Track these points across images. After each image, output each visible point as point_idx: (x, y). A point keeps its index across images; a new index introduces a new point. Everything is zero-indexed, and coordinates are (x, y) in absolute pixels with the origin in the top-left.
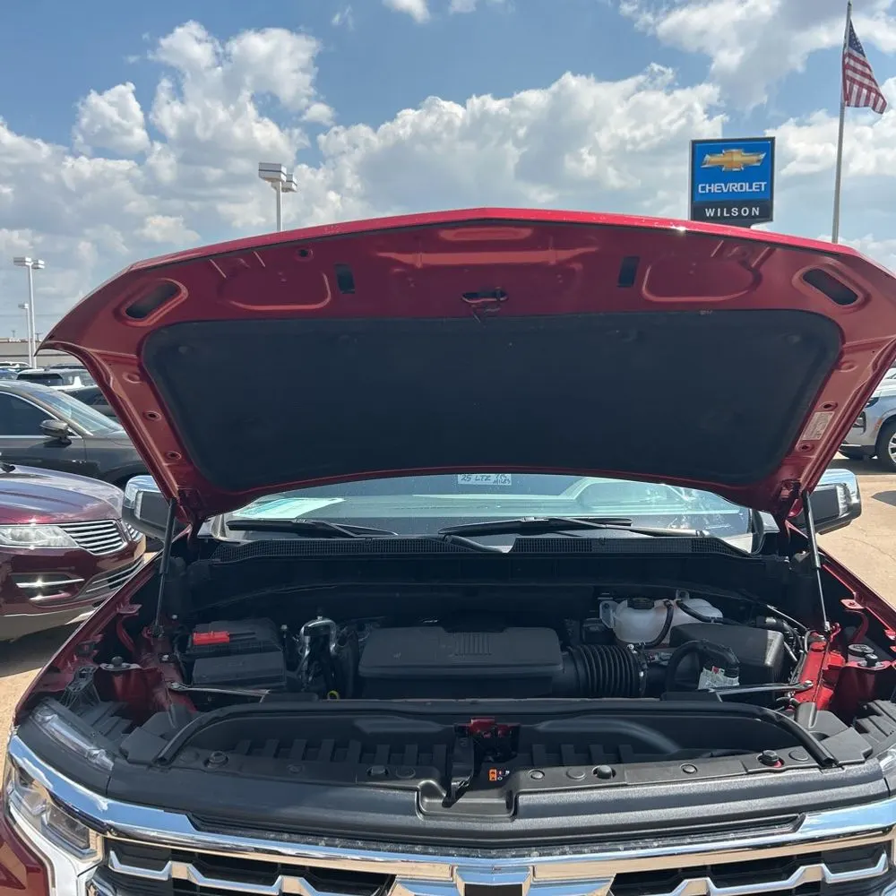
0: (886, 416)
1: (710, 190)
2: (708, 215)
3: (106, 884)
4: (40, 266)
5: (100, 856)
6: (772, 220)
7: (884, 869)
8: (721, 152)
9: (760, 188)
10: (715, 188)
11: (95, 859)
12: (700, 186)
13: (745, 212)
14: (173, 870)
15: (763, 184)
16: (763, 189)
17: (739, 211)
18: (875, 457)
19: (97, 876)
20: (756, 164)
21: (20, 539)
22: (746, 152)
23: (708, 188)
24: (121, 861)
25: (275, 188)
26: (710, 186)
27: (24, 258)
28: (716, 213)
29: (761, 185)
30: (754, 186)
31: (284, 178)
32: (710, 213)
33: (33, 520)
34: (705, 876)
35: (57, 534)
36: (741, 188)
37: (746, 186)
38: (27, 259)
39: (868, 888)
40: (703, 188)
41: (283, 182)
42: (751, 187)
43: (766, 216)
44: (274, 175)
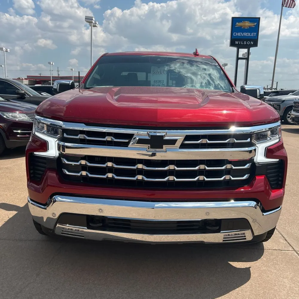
0: (287, 106)
1: (237, 35)
4: (8, 51)
6: (257, 46)
8: (242, 22)
10: (239, 34)
12: (234, 33)
13: (248, 43)
15: (255, 33)
16: (255, 35)
17: (246, 42)
18: (283, 121)
20: (253, 27)
21: (14, 117)
22: (250, 22)
23: (236, 34)
26: (237, 33)
27: (3, 48)
28: (239, 43)
30: (252, 34)
32: (237, 43)
33: (17, 112)
35: (25, 117)
36: (248, 35)
37: (249, 34)
38: (4, 48)
40: (235, 34)
41: (93, 23)
42: (251, 34)
43: (255, 45)
44: (90, 21)
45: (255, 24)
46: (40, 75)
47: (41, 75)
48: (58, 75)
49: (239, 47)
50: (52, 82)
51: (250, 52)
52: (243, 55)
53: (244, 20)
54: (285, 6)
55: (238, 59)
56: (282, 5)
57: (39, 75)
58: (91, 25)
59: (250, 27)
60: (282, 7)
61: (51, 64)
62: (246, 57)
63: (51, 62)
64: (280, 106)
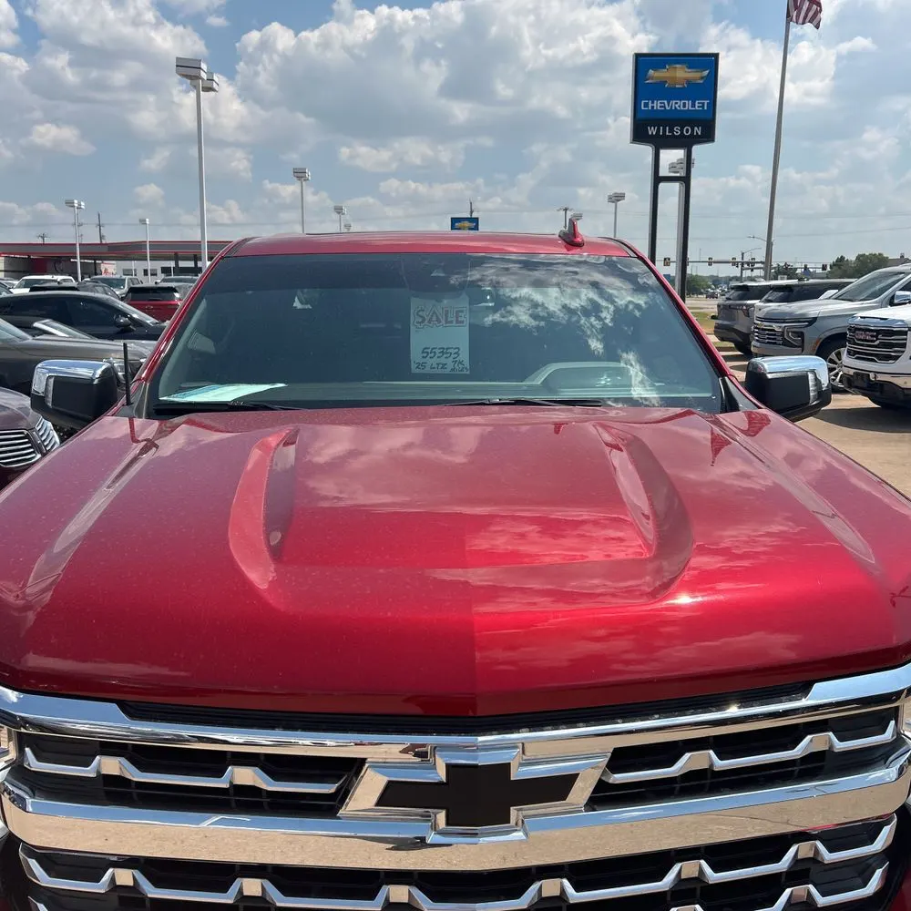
0: (823, 337)
1: (653, 107)
2: (650, 133)
3: (23, 787)
5: (13, 755)
6: (713, 140)
7: (893, 736)
8: (665, 68)
9: (703, 106)
10: (657, 105)
11: (7, 758)
12: (643, 102)
13: (687, 131)
14: (102, 766)
15: (706, 102)
16: (706, 108)
17: (682, 131)
19: (10, 779)
20: (699, 82)
22: (689, 68)
23: (650, 105)
24: (39, 758)
25: (195, 87)
26: (653, 103)
28: (659, 130)
29: (703, 104)
30: (697, 105)
31: (204, 75)
32: (652, 131)
34: (707, 749)
36: (684, 106)
37: (689, 104)
39: (874, 757)
40: (646, 105)
41: (203, 79)
42: (693, 105)
43: (708, 135)
44: (192, 72)
45: (706, 73)
46: (43, 238)
47: (47, 241)
48: (101, 237)
49: (660, 143)
50: (78, 260)
51: (693, 157)
52: (672, 167)
53: (670, 63)
54: (794, 19)
55: (658, 179)
56: (788, 15)
57: (40, 241)
58: (196, 87)
59: (688, 82)
60: (788, 23)
61: (76, 205)
62: (682, 173)
63: (76, 201)
64: (801, 335)
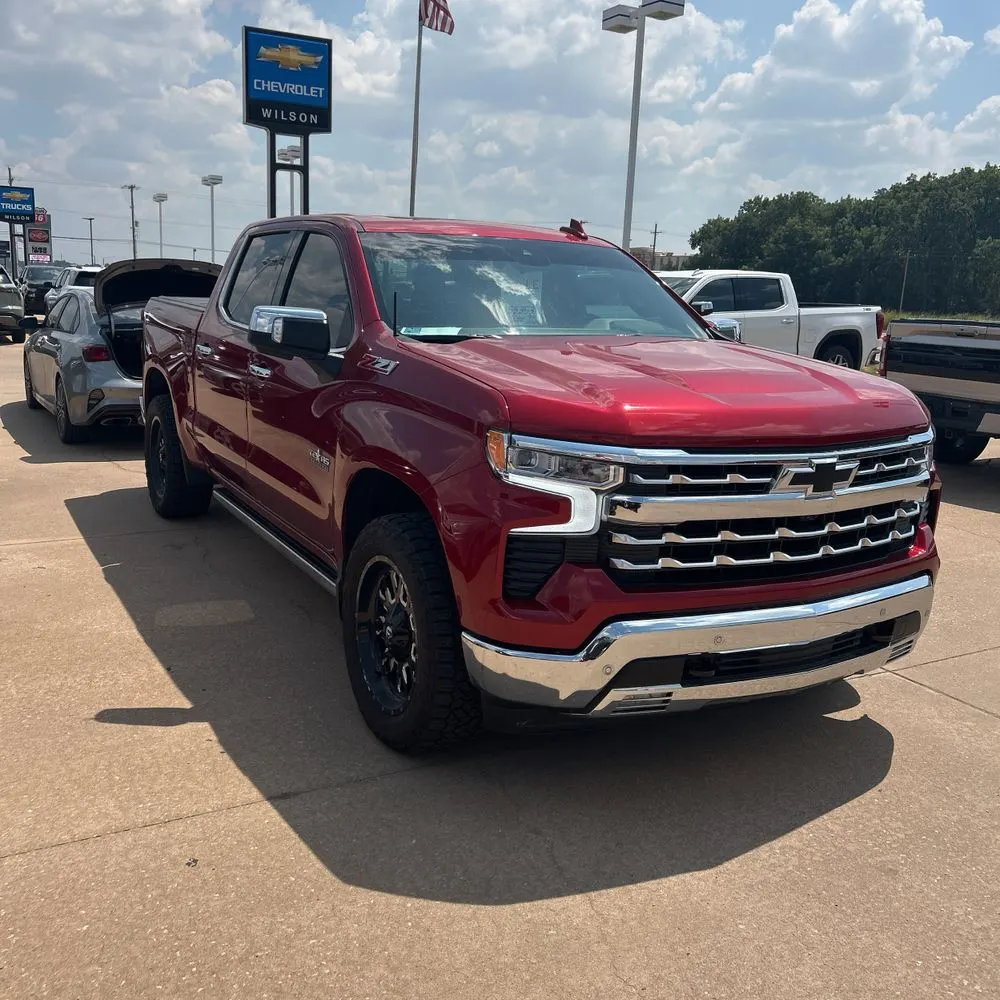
1: (266, 87)
2: (265, 115)
6: (329, 131)
8: (277, 47)
9: (318, 93)
10: (271, 86)
12: (255, 81)
13: (303, 118)
15: (321, 90)
16: (321, 96)
17: (297, 116)
20: (313, 67)
22: (302, 51)
23: (263, 85)
26: (266, 83)
28: (273, 114)
29: (318, 91)
30: (312, 91)
32: (266, 113)
36: (299, 91)
37: (304, 89)
40: (259, 84)
42: (308, 91)
43: (324, 126)
45: (320, 59)
49: (275, 128)
51: (310, 146)
52: (281, 153)
53: (283, 42)
54: (427, 23)
55: (274, 167)
56: (420, 18)
59: (303, 66)
60: (421, 26)
62: (299, 162)
